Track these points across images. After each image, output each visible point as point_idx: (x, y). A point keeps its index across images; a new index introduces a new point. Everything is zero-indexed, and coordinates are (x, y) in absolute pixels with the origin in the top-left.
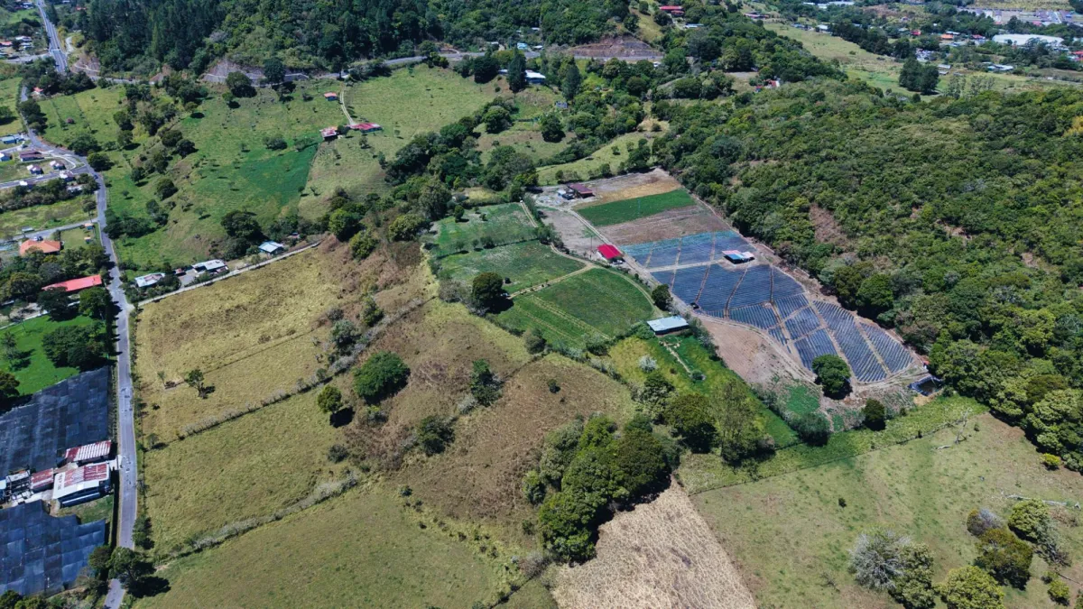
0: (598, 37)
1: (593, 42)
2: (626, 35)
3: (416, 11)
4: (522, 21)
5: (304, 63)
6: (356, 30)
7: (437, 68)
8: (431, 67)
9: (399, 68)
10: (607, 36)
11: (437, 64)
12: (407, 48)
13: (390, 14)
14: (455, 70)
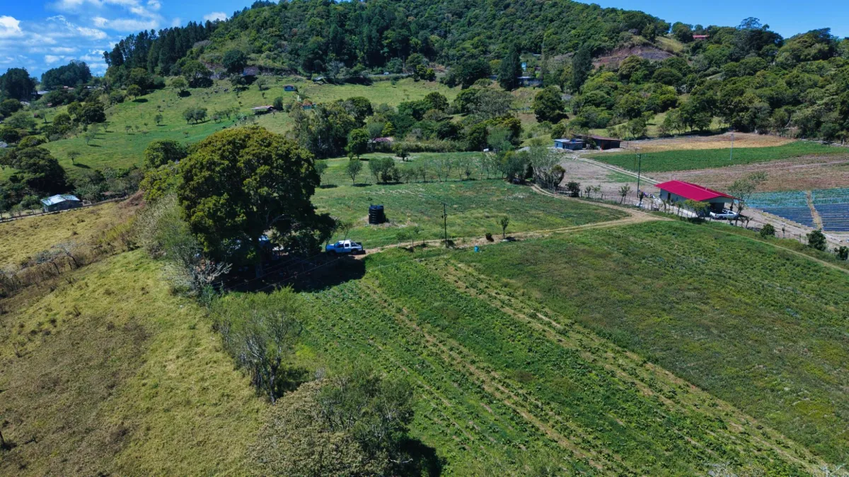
0: (610, 50)
1: (604, 55)
2: (645, 45)
3: (409, 30)
4: (523, 48)
5: (278, 65)
6: (342, 42)
7: (423, 81)
8: (416, 81)
9: (381, 80)
10: (622, 47)
11: (423, 77)
12: (395, 64)
13: (381, 31)
14: (442, 82)
